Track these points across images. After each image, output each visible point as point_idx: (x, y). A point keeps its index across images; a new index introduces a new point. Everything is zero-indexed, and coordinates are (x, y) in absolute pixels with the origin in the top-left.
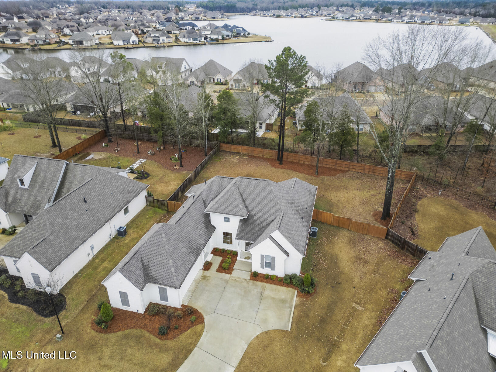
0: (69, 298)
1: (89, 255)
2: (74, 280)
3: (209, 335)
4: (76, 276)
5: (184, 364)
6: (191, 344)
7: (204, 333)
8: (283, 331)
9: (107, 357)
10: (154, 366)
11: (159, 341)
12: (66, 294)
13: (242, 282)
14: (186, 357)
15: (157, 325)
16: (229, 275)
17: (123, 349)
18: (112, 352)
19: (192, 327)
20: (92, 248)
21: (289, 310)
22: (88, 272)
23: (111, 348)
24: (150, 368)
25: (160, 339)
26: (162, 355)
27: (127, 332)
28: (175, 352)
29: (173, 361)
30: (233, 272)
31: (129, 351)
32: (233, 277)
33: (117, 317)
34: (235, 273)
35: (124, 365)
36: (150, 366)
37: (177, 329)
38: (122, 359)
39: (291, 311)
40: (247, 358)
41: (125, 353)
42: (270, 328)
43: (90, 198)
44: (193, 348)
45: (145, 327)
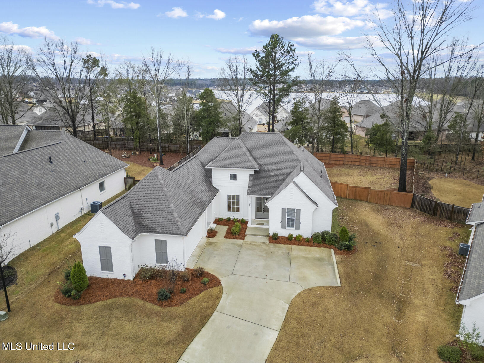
0: (21, 272)
1: (52, 225)
2: (31, 252)
3: (231, 297)
4: (33, 249)
5: (201, 332)
6: (207, 308)
7: (224, 296)
8: (331, 287)
9: (80, 334)
10: (156, 338)
11: (159, 308)
12: (19, 267)
13: (260, 245)
14: (203, 324)
15: (155, 290)
16: (242, 241)
17: (106, 321)
18: (88, 327)
19: (205, 290)
20: (57, 217)
21: (331, 267)
22: (50, 245)
23: (86, 322)
24: (149, 342)
25: (161, 306)
26: (165, 324)
27: (109, 301)
28: (185, 320)
29: (183, 330)
30: (245, 238)
31: (114, 323)
32: (246, 241)
33: (94, 286)
34: (248, 239)
35: (107, 342)
36: (148, 339)
37: (183, 292)
38: (104, 334)
39: (334, 268)
40: (293, 318)
41: (109, 326)
42: (312, 285)
43: (57, 160)
44: (212, 313)
45: (137, 294)
